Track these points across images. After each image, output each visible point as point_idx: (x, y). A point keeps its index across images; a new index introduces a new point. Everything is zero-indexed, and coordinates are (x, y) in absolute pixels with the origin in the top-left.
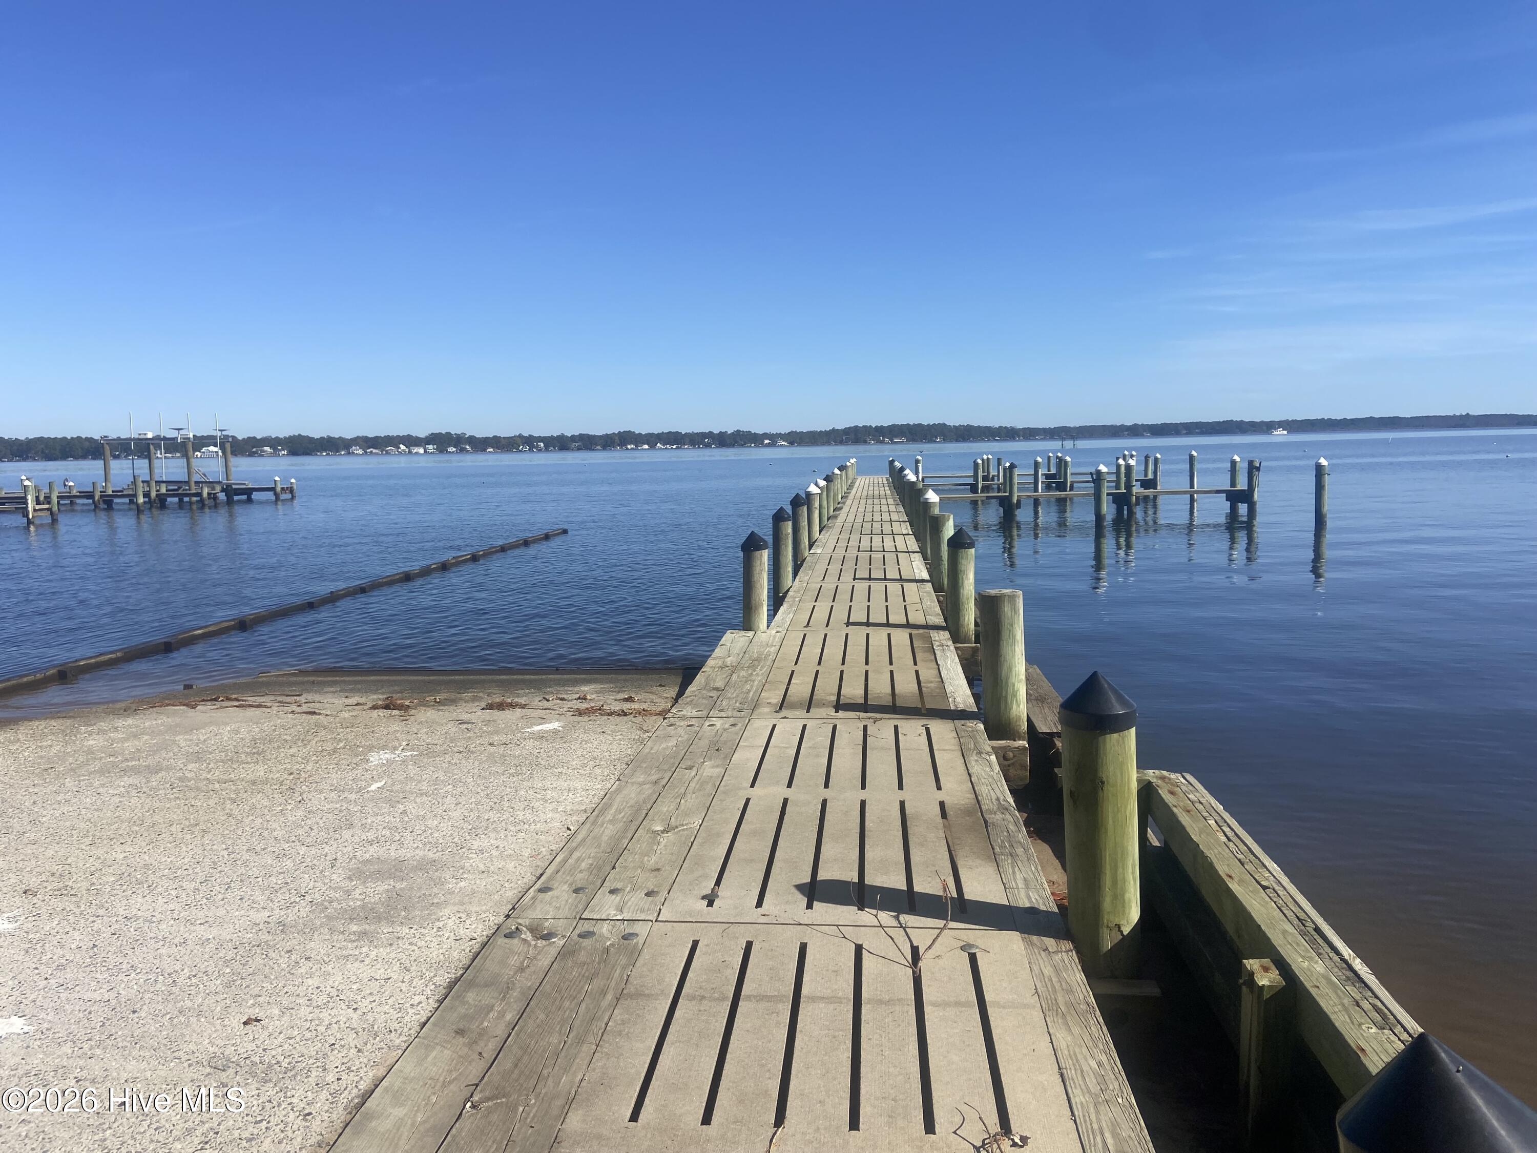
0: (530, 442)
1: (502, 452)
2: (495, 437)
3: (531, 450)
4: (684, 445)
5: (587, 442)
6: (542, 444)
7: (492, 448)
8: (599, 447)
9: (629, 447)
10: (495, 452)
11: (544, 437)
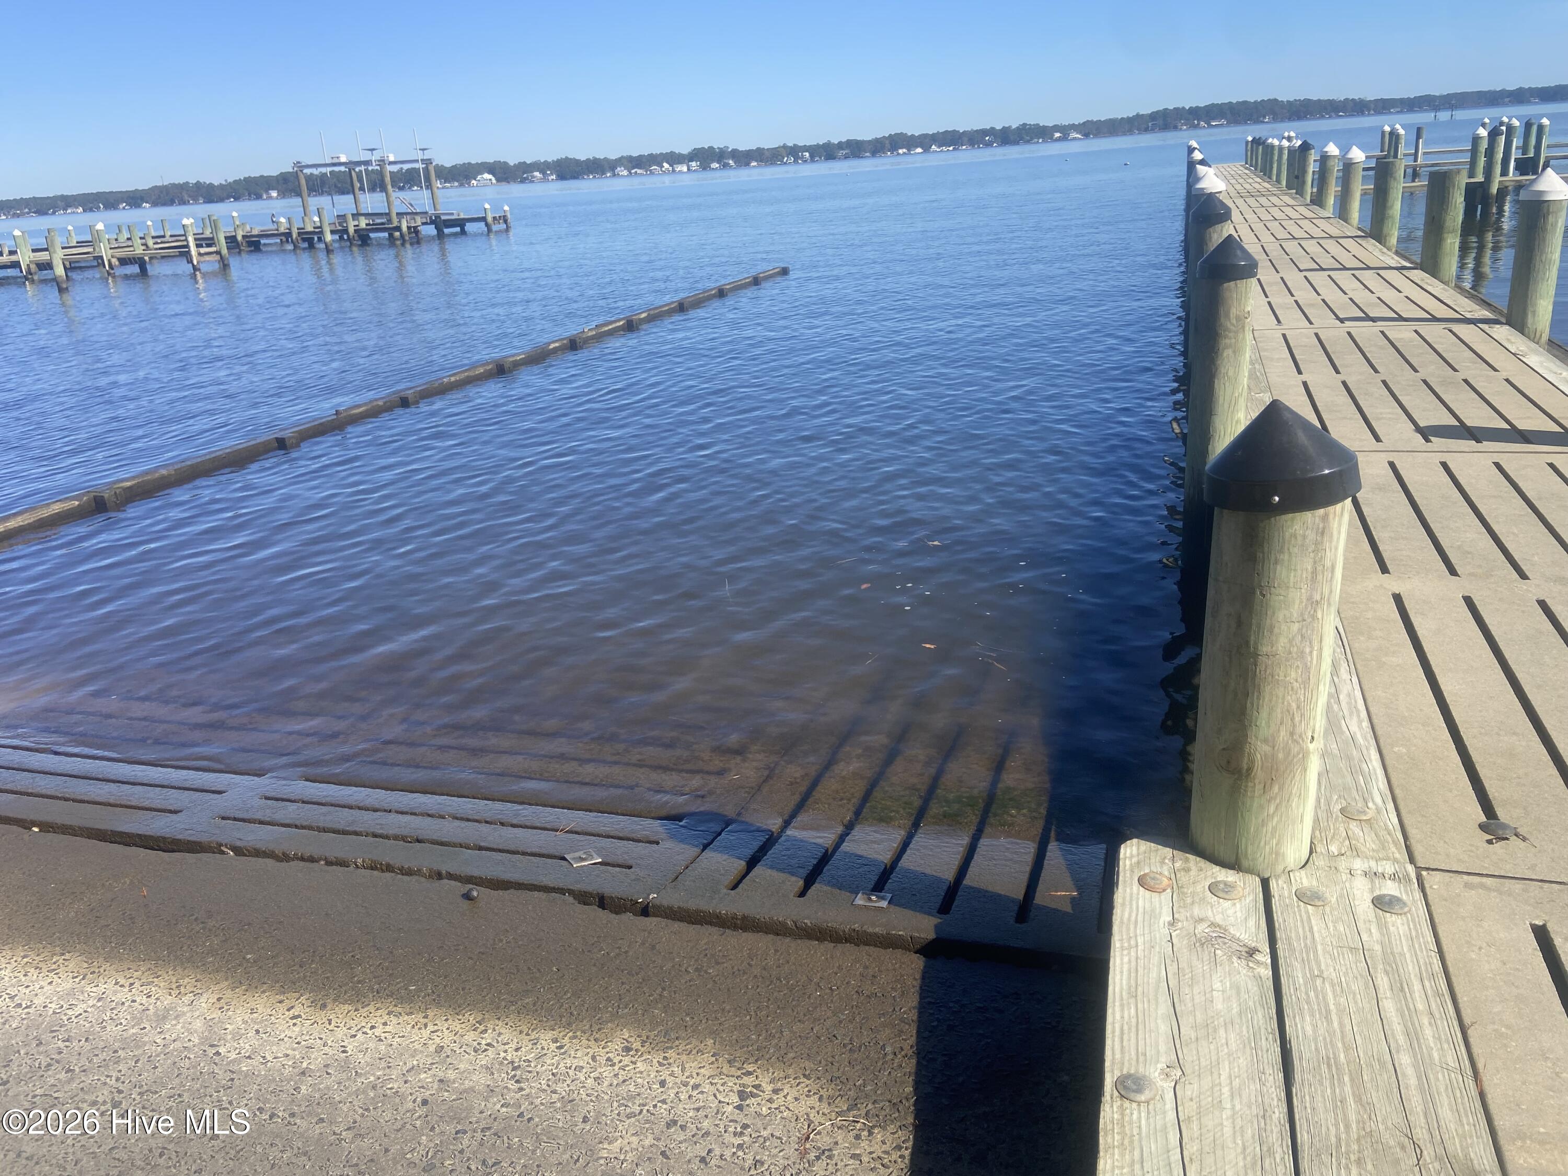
0: (794, 152)
1: (766, 165)
2: (758, 149)
3: (796, 161)
4: (962, 145)
5: (855, 149)
6: (807, 154)
7: (756, 161)
8: (868, 154)
9: (901, 151)
10: (759, 166)
11: (810, 146)
